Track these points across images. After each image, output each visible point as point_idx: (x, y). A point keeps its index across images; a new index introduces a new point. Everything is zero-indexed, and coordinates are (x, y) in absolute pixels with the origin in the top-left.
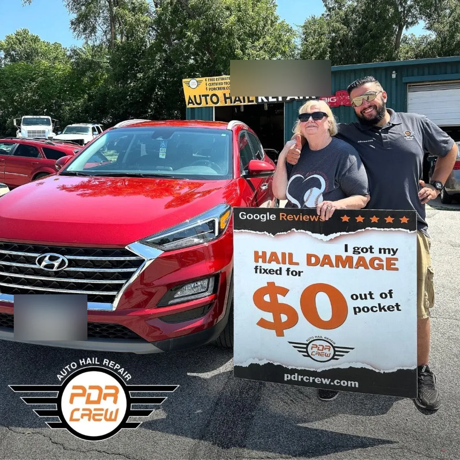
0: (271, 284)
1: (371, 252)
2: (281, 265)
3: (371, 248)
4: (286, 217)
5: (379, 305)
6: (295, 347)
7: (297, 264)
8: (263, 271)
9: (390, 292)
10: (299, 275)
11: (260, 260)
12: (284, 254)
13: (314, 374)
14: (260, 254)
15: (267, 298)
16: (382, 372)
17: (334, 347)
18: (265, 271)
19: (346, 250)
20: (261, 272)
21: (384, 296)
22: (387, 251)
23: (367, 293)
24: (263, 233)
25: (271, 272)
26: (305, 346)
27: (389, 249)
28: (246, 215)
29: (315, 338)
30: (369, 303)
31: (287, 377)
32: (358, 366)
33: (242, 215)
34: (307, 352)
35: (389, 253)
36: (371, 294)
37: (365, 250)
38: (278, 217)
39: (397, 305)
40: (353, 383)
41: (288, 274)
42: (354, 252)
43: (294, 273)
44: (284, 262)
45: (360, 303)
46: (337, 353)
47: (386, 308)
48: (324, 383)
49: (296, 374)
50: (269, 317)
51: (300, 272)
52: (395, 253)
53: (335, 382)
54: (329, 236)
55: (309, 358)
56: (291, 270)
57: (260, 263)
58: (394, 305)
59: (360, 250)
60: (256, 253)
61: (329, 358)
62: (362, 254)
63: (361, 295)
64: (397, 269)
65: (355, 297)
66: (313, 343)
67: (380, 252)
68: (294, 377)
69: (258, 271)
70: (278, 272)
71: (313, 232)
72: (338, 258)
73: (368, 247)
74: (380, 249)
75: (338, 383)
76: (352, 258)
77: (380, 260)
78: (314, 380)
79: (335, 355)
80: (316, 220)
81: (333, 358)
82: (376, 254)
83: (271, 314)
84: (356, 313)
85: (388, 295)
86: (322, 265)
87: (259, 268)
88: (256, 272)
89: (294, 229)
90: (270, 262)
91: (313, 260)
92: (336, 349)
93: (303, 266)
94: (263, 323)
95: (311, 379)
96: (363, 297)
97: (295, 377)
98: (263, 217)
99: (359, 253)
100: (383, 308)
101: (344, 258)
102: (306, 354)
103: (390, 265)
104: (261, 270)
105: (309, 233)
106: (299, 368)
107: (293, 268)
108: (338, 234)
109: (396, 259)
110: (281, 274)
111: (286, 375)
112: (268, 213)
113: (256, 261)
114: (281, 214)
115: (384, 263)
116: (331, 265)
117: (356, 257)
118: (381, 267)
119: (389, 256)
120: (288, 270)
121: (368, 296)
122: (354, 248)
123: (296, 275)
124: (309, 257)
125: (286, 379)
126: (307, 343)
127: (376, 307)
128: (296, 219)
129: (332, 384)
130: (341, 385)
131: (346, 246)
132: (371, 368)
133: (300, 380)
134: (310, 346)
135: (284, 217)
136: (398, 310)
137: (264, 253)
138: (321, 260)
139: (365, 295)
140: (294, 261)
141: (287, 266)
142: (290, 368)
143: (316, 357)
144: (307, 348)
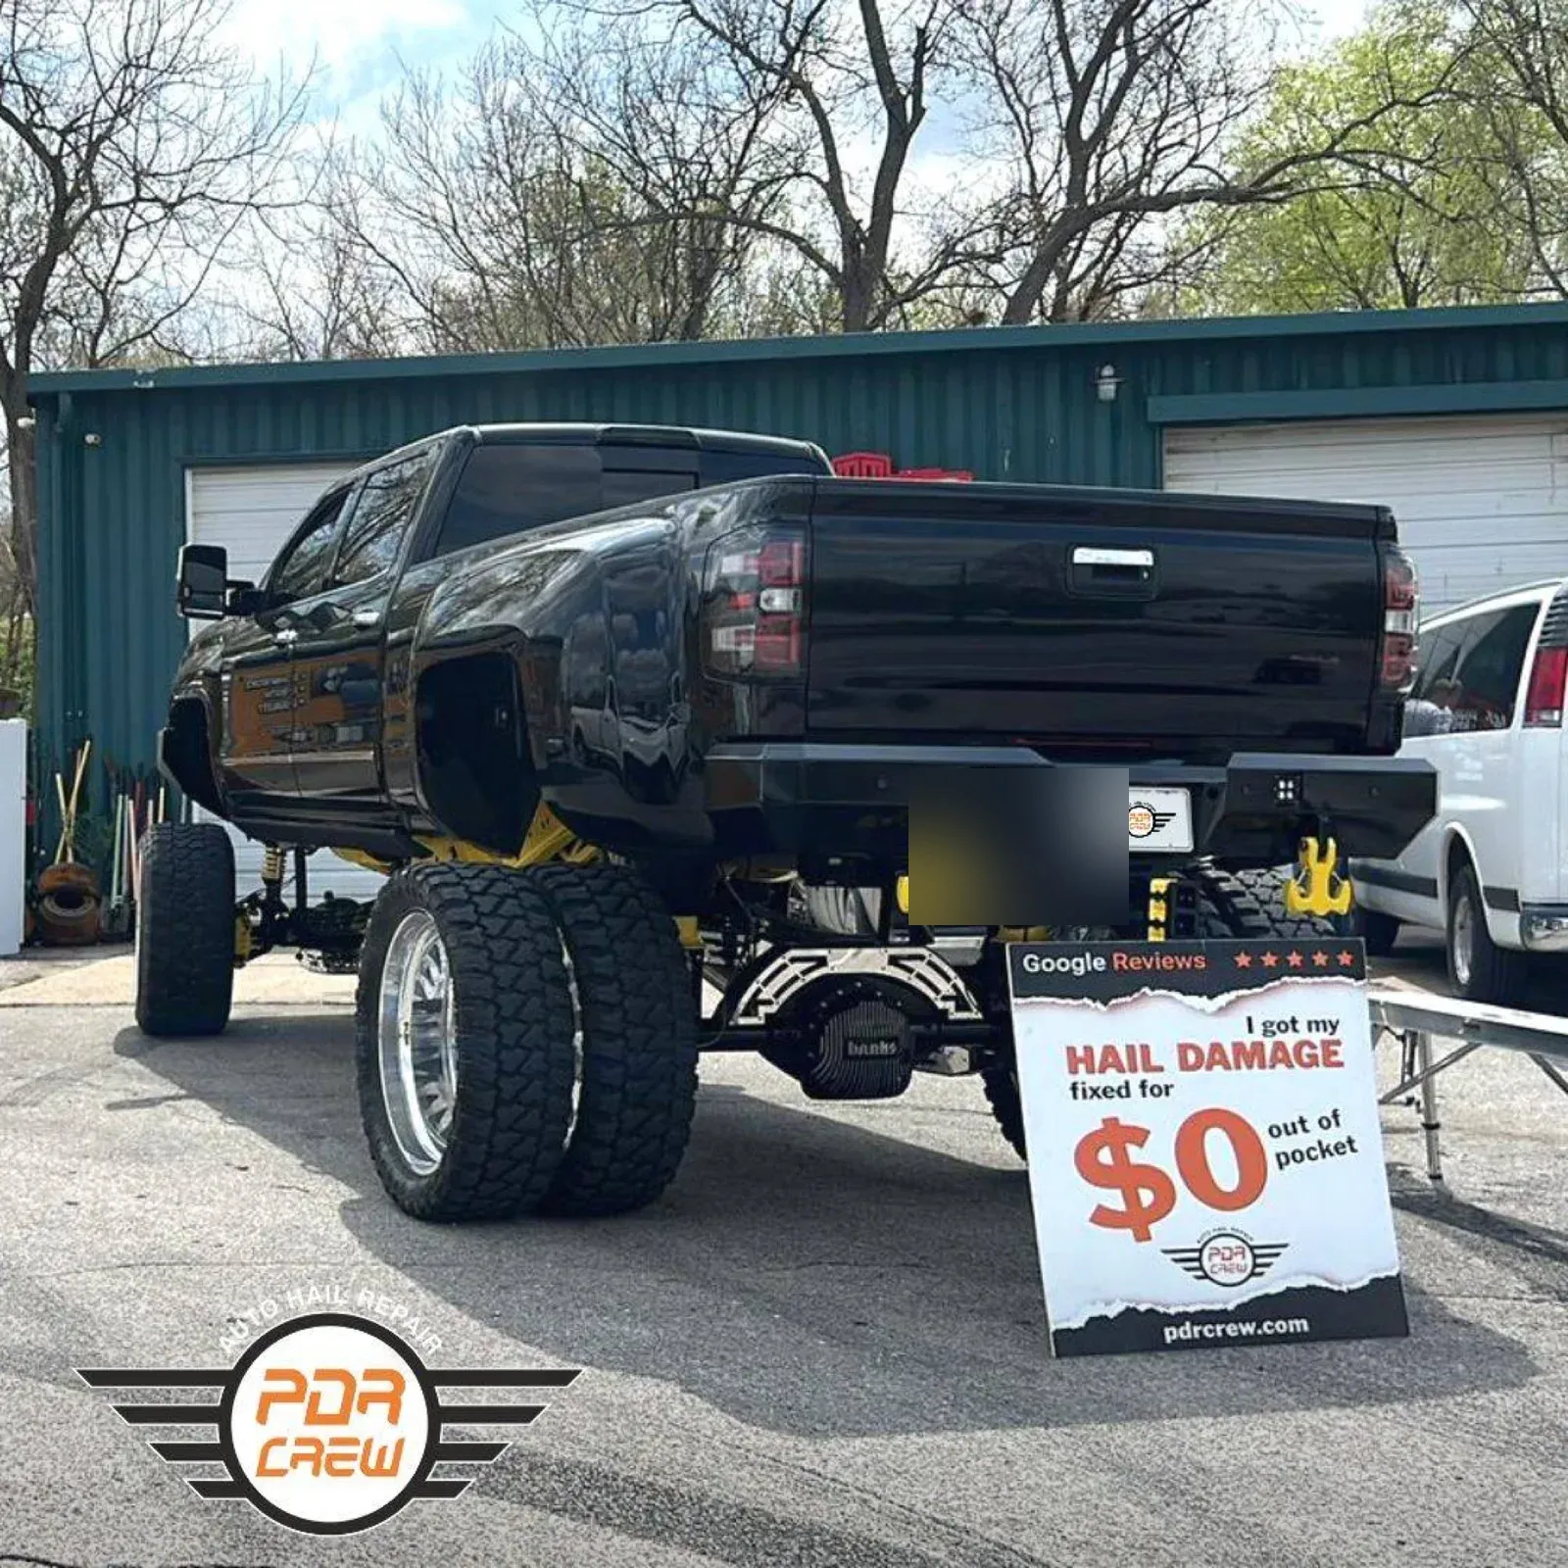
0: (1111, 1123)
1: (1295, 1030)
2: (1128, 1076)
3: (1294, 1021)
4: (1127, 963)
5: (1320, 1143)
6: (1176, 1260)
7: (1161, 1069)
8: (1089, 1093)
9: (1335, 1115)
10: (1167, 1094)
11: (1082, 1067)
12: (1130, 1049)
13: (1223, 1317)
14: (1080, 1053)
15: (1105, 1156)
16: (1344, 1288)
17: (1252, 1248)
18: (1095, 1092)
19: (1250, 1030)
20: (1085, 1096)
21: (1325, 1123)
22: (1321, 1026)
23: (1296, 1120)
24: (1080, 1002)
25: (1106, 1092)
26: (1196, 1255)
27: (1324, 1022)
28: (1040, 962)
29: (1213, 1234)
30: (1301, 1141)
31: (1171, 1334)
32: (1301, 1282)
33: (1031, 960)
34: (1201, 1268)
35: (1325, 1029)
36: (1302, 1121)
37: (1283, 1027)
38: (1110, 961)
39: (1350, 1141)
40: (1297, 1322)
41: (1144, 1095)
42: (1265, 1034)
43: (1156, 1091)
44: (1134, 1069)
45: (1287, 1144)
46: (1259, 1261)
47: (1332, 1148)
48: (1244, 1332)
49: (1188, 1324)
50: (1114, 1200)
51: (1167, 1087)
52: (1334, 1028)
53: (1265, 1326)
54: (1216, 1000)
55: (1207, 1281)
56: (1149, 1084)
57: (1082, 1076)
58: (1344, 1140)
59: (1275, 1028)
60: (1071, 1051)
61: (1244, 1276)
62: (1279, 1037)
63: (1286, 1126)
64: (1340, 1064)
65: (1275, 1131)
66: (1212, 1244)
67: (1310, 1030)
68: (1185, 1333)
69: (1080, 1093)
70: (1123, 1092)
71: (1184, 994)
72: (1238, 1048)
73: (1288, 1019)
74: (1310, 1023)
75: (1269, 1328)
76: (1261, 1044)
77: (1313, 1046)
78: (1224, 1331)
79: (1255, 1265)
80: (1188, 965)
81: (1253, 1274)
82: (1304, 1034)
83: (1118, 1193)
84: (1281, 1166)
85: (1333, 1121)
86: (1209, 1068)
87: (1080, 1087)
88: (1075, 1096)
89: (1146, 990)
90: (1102, 1071)
91: (1191, 1057)
92: (1257, 1252)
93: (1172, 1074)
94: (1103, 1217)
95: (1219, 1328)
96: (1290, 1129)
97: (1188, 1331)
98: (1078, 964)
99: (1274, 1033)
100: (1328, 1150)
101: (1248, 1047)
102: (1200, 1273)
103: (1329, 1056)
104: (1084, 1090)
105: (1177, 995)
106: (1191, 1309)
107: (1152, 1079)
108: (1233, 995)
109: (1338, 1043)
110: (1128, 1095)
111: (1167, 1331)
112: (1088, 956)
113: (1074, 1071)
114: (1115, 956)
115: (1319, 1052)
116: (1227, 1067)
117: (1269, 1044)
118: (1313, 1062)
119: (1325, 1036)
120: (1143, 1085)
121: (1299, 1127)
122: (1264, 1024)
123: (1160, 1094)
124: (1183, 1049)
125: (1168, 1339)
126: (1199, 1246)
127: (1314, 1149)
128: (1149, 966)
129: (1260, 1332)
130: (1276, 1332)
131: (1250, 1020)
132: (1324, 1284)
133: (1197, 1336)
134: (1206, 1253)
135: (1123, 963)
136: (1353, 1150)
137: (1088, 1050)
138: (1206, 1056)
139: (1293, 1125)
140: (1155, 1061)
141: (1141, 1075)
142: (1172, 1311)
143: (1222, 1277)
144: (1199, 1260)
